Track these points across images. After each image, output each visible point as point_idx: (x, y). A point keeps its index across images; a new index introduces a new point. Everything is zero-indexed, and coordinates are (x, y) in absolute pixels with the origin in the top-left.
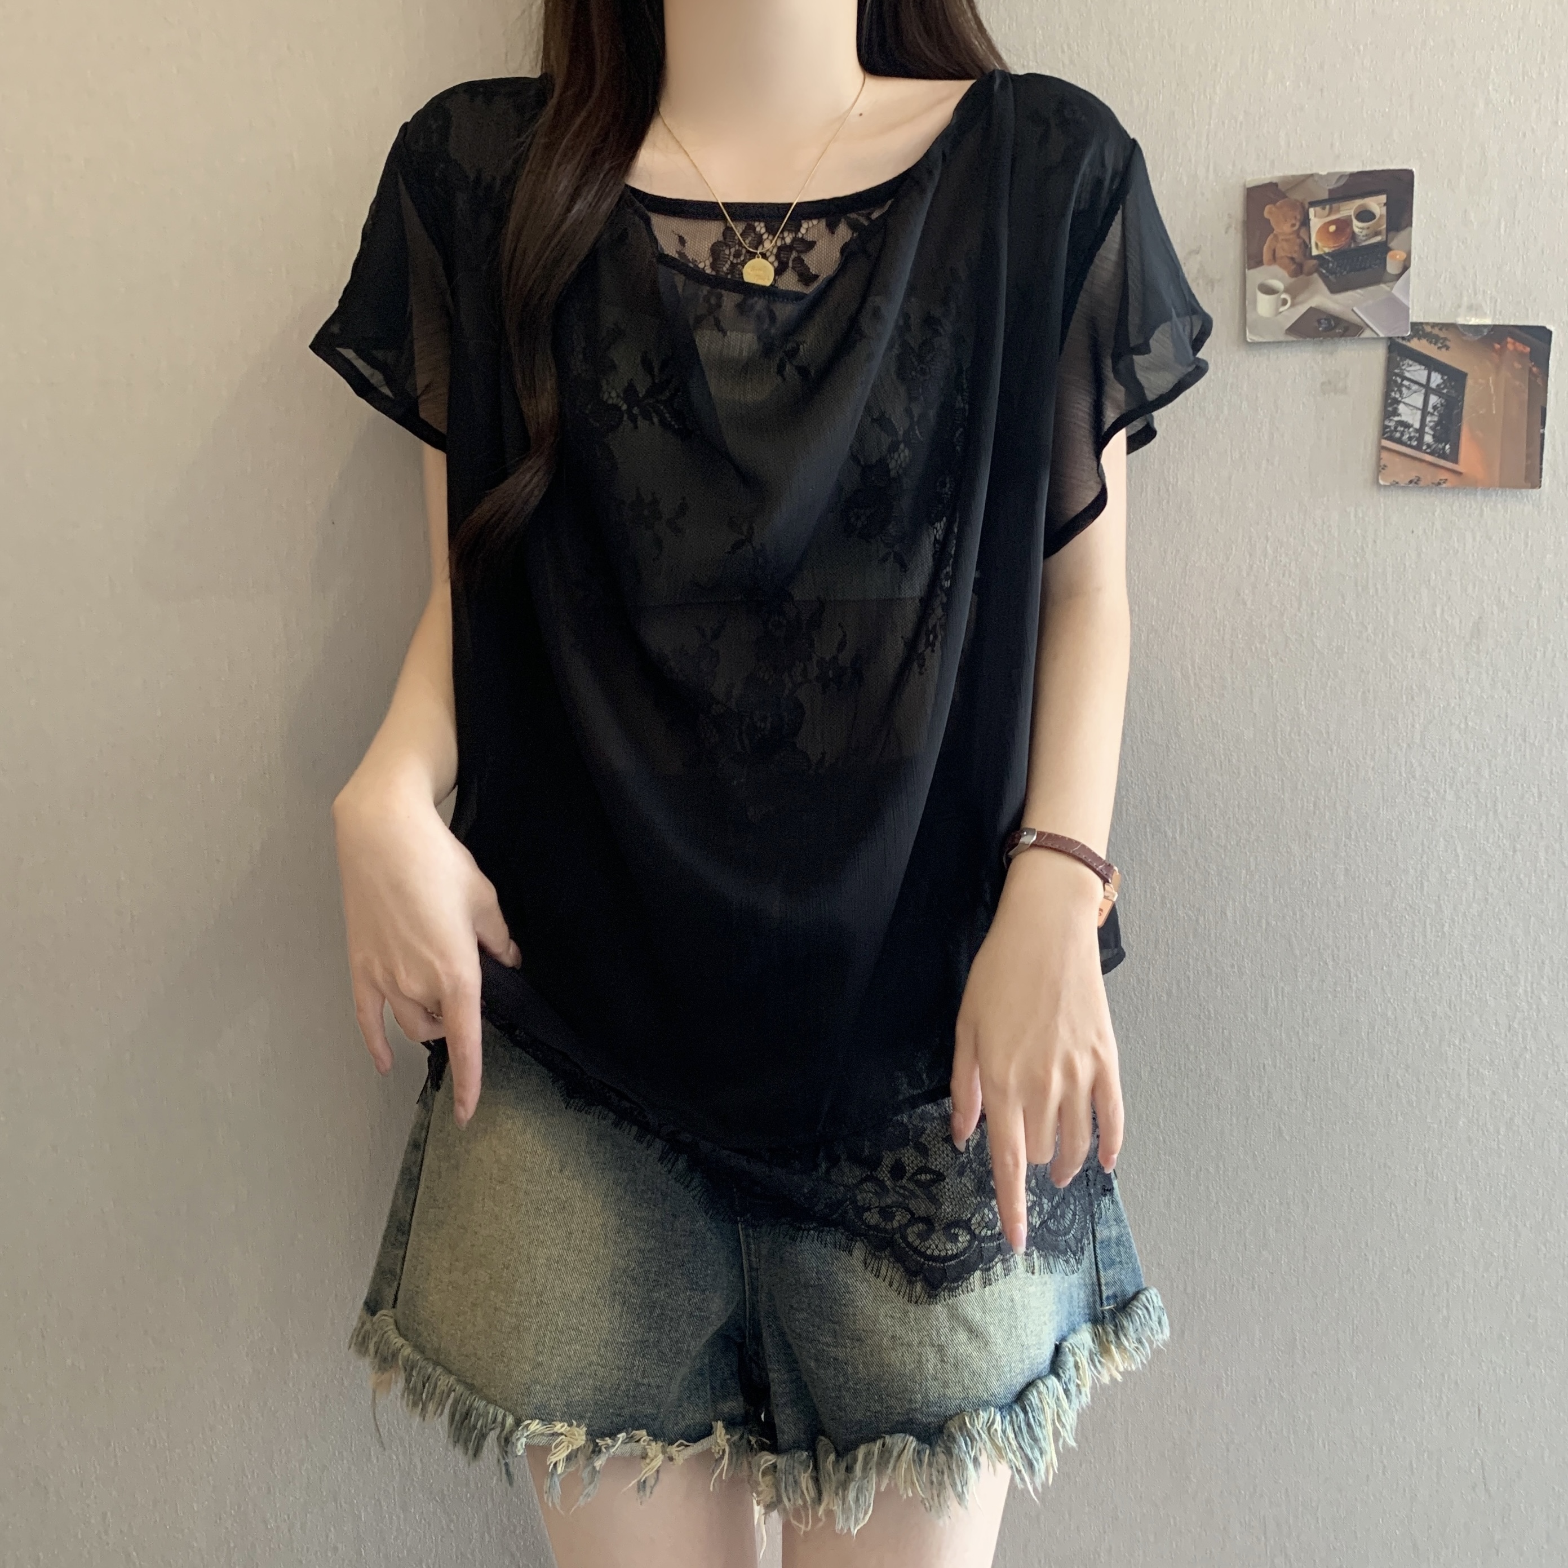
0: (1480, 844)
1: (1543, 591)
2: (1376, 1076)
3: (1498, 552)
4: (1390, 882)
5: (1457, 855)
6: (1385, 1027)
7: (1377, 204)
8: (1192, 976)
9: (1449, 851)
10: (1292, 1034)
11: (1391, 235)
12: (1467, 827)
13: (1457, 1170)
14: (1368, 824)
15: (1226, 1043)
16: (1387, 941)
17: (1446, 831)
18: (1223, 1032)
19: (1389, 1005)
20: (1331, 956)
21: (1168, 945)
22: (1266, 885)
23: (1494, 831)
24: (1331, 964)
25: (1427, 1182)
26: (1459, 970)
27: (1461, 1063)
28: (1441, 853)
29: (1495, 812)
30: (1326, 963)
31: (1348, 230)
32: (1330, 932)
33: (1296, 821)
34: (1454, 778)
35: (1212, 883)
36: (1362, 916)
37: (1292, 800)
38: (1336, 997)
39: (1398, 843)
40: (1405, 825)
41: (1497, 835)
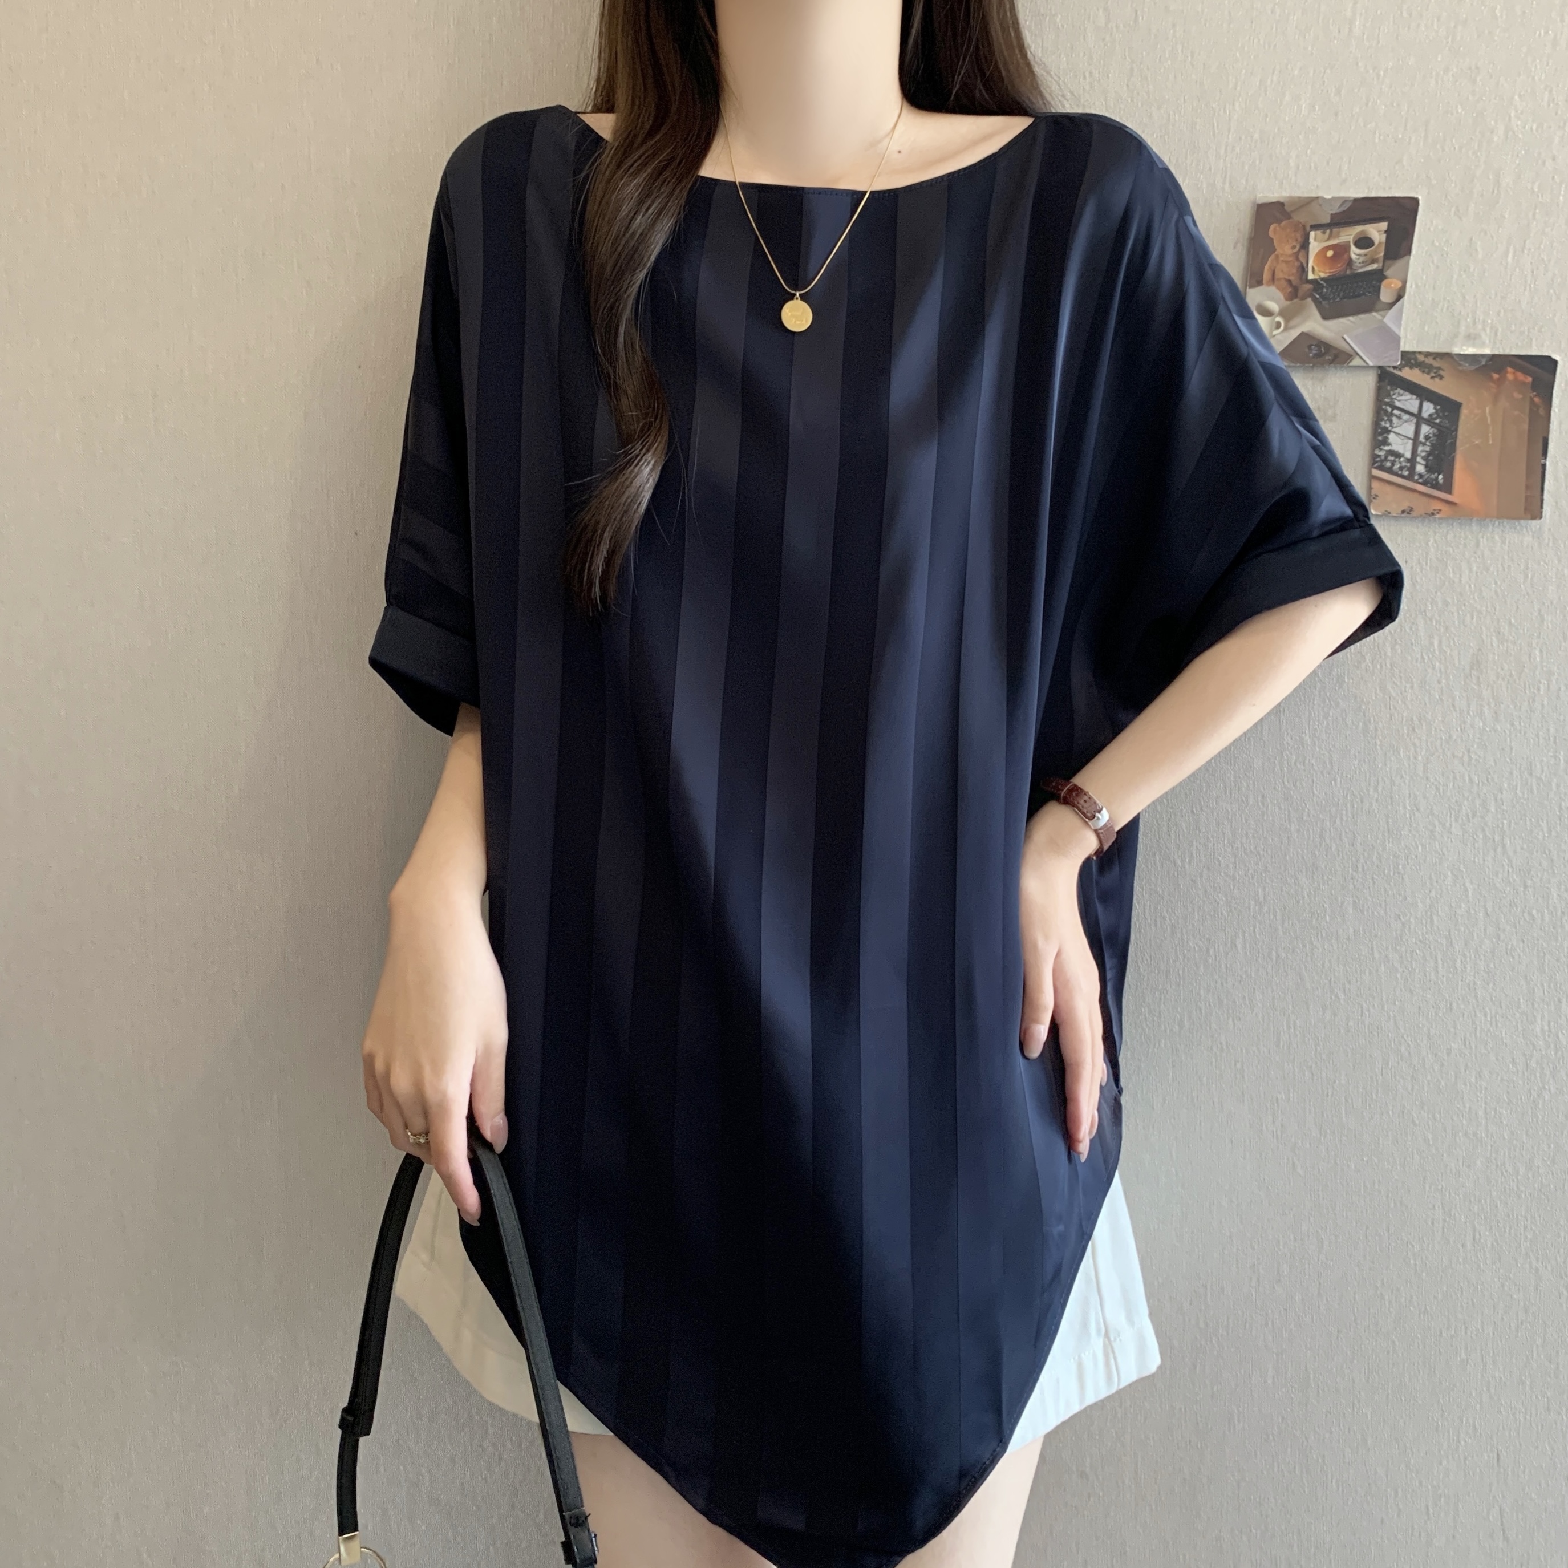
0: (1490, 878)
1: (1545, 623)
2: (1391, 1113)
3: (1496, 583)
4: (1399, 916)
5: (1466, 890)
6: (1398, 1063)
7: (1377, 232)
8: (1203, 1008)
9: (1458, 885)
10: (1305, 1068)
11: (1388, 262)
12: (1474, 862)
13: (1476, 1210)
14: (1375, 857)
15: (1238, 1076)
16: (1399, 976)
17: (1453, 865)
18: (1235, 1065)
19: (1403, 1041)
20: (1342, 990)
21: (1179, 975)
22: (1275, 916)
23: (1503, 865)
24: (1342, 996)
25: (1444, 1221)
26: (1474, 1007)
27: (1478, 1101)
28: (1449, 887)
29: (1504, 846)
30: (1337, 996)
31: (1346, 256)
32: (1340, 966)
33: (1303, 852)
34: (1459, 812)
35: (1222, 914)
36: (1372, 949)
37: (1298, 831)
38: (1349, 1031)
39: (1406, 877)
40: (1412, 859)
41: (1506, 870)
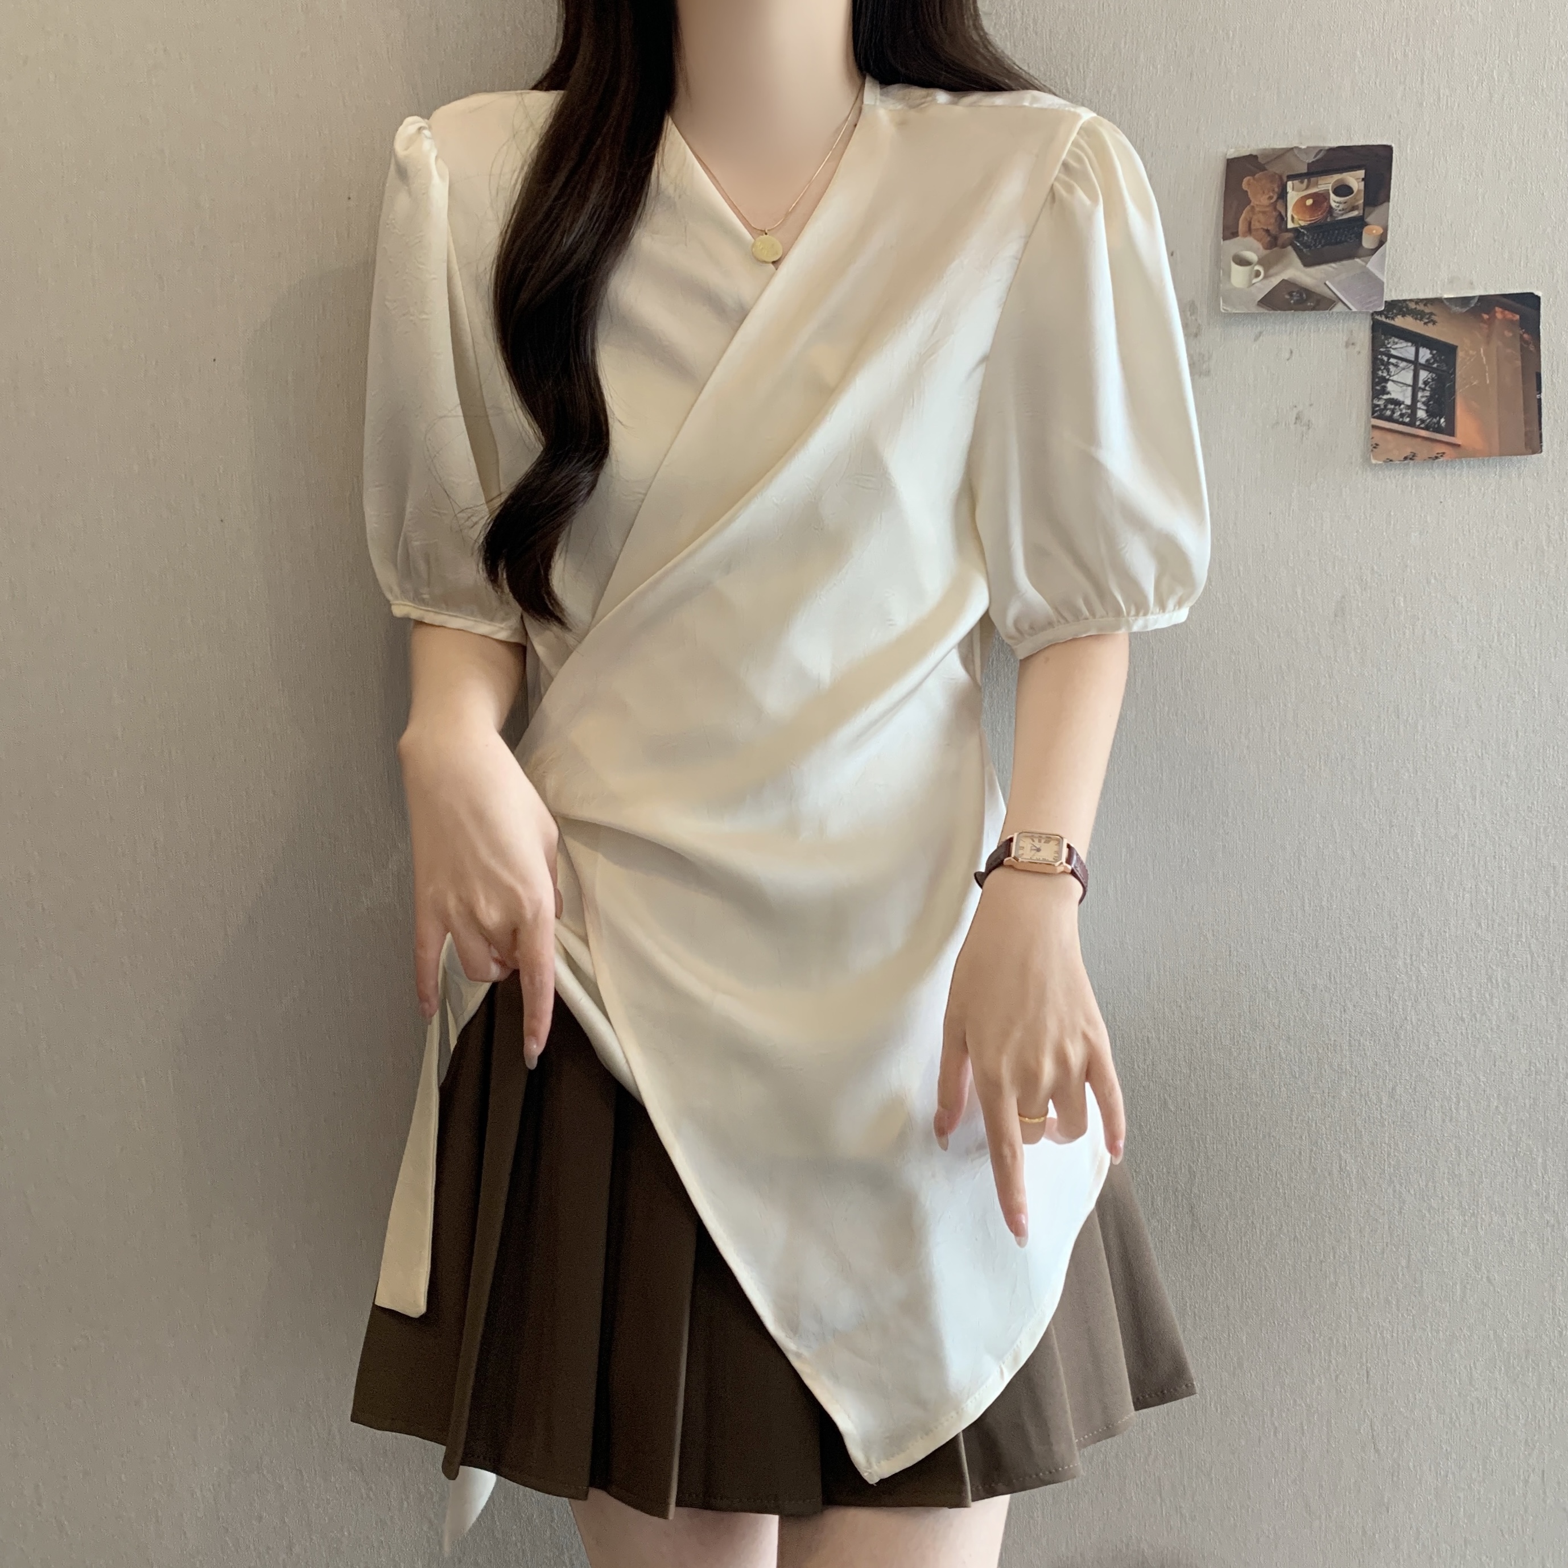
7: (1355, 179)
11: (1367, 209)
31: (1326, 204)
